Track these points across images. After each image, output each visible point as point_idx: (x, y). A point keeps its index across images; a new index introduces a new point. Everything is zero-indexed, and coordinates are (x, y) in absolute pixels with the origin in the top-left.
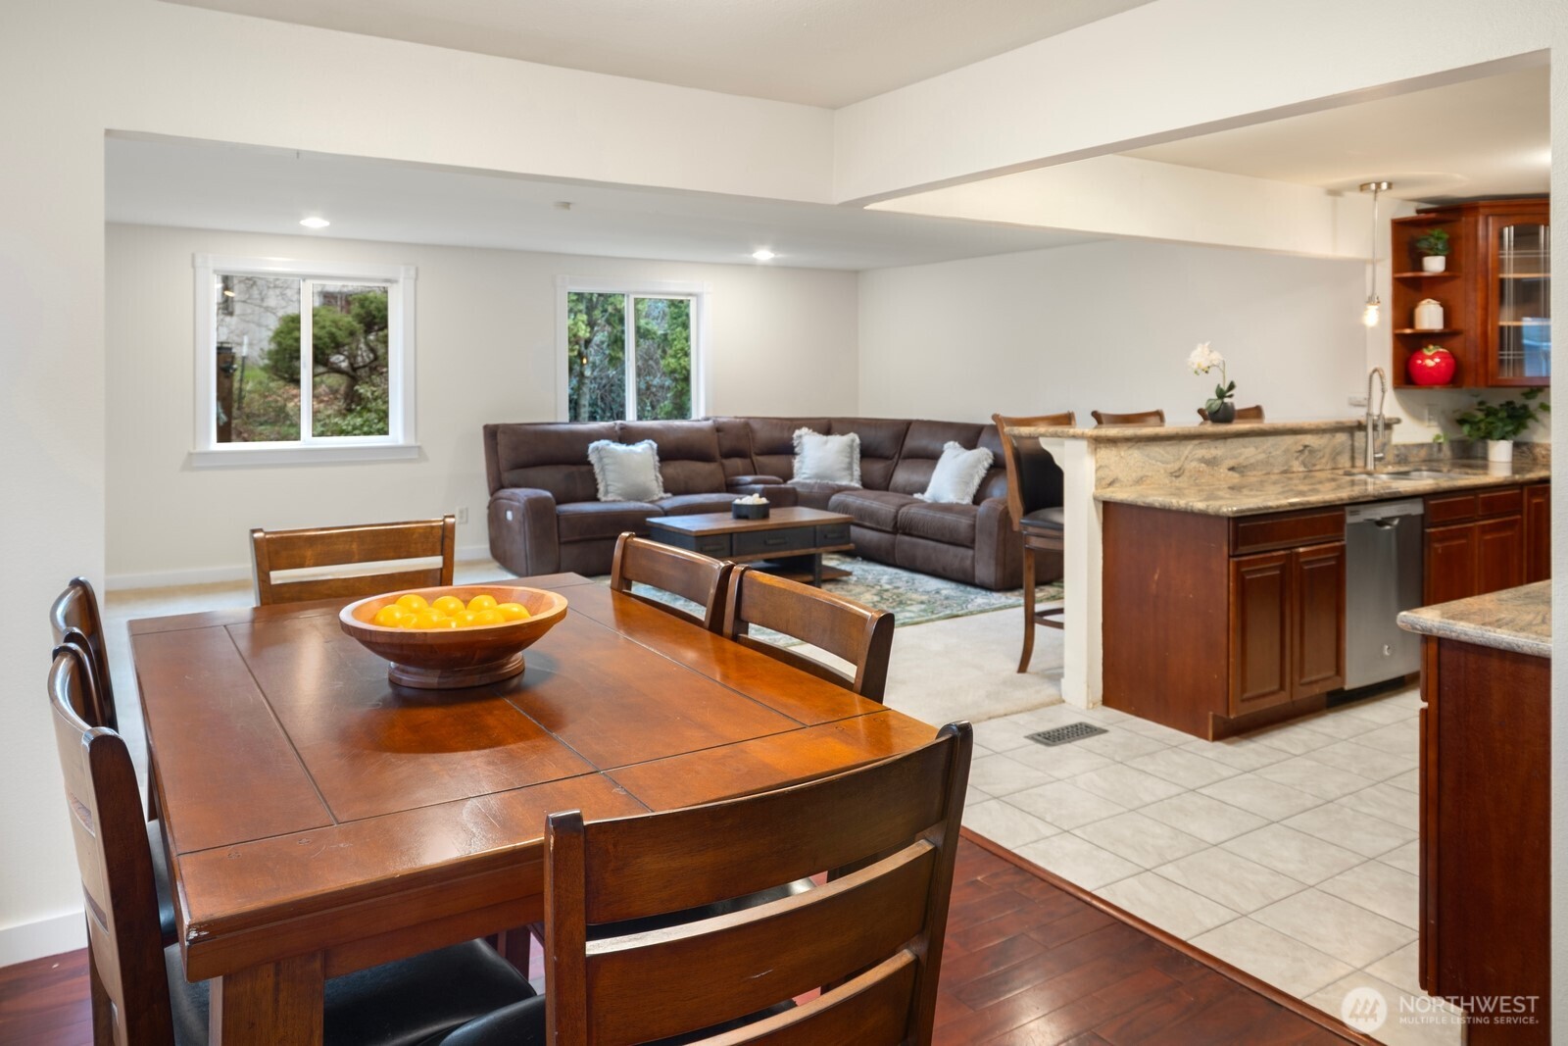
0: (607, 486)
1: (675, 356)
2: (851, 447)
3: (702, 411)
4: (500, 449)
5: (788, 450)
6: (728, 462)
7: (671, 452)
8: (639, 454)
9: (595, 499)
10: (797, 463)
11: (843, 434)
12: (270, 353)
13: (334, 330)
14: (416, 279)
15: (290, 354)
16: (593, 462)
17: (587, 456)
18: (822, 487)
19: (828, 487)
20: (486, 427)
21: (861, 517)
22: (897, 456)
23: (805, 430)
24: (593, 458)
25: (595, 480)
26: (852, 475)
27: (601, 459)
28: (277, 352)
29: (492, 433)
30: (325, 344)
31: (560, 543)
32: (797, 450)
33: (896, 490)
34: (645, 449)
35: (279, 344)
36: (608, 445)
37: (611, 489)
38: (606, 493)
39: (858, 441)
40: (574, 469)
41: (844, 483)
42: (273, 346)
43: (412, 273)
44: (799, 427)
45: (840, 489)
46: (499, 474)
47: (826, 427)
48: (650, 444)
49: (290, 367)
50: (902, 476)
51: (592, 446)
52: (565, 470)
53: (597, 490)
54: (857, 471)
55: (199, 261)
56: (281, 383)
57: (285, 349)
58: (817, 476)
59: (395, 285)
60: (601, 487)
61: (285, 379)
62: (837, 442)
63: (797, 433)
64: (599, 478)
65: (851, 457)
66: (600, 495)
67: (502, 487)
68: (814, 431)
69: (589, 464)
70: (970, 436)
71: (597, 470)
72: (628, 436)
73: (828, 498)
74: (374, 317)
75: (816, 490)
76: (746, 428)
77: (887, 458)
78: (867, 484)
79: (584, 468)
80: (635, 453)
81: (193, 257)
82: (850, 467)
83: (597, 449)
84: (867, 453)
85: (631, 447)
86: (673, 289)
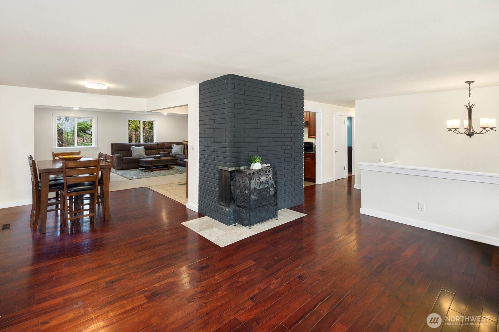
0: (134, 154)
2: (182, 147)
3: (156, 141)
4: (114, 148)
5: (171, 148)
6: (159, 150)
7: (147, 148)
9: (132, 156)
10: (172, 150)
13: (87, 126)
14: (98, 118)
18: (175, 154)
19: (176, 154)
21: (180, 159)
23: (174, 144)
24: (131, 149)
27: (133, 149)
29: (112, 145)
30: (85, 129)
31: (123, 164)
34: (142, 148)
36: (135, 147)
38: (134, 155)
40: (128, 151)
41: (180, 153)
43: (97, 117)
44: (173, 144)
45: (178, 154)
46: (113, 152)
48: (144, 147)
52: (126, 151)
55: (54, 114)
58: (175, 152)
59: (93, 119)
60: (133, 154)
62: (180, 146)
63: (173, 145)
64: (133, 153)
65: (182, 149)
66: (133, 156)
67: (113, 154)
68: (176, 145)
71: (132, 151)
72: (139, 145)
73: (176, 156)
75: (174, 155)
76: (163, 144)
78: (184, 154)
79: (130, 151)
80: (140, 148)
81: (53, 114)
82: (181, 151)
83: (132, 147)
86: (151, 119)
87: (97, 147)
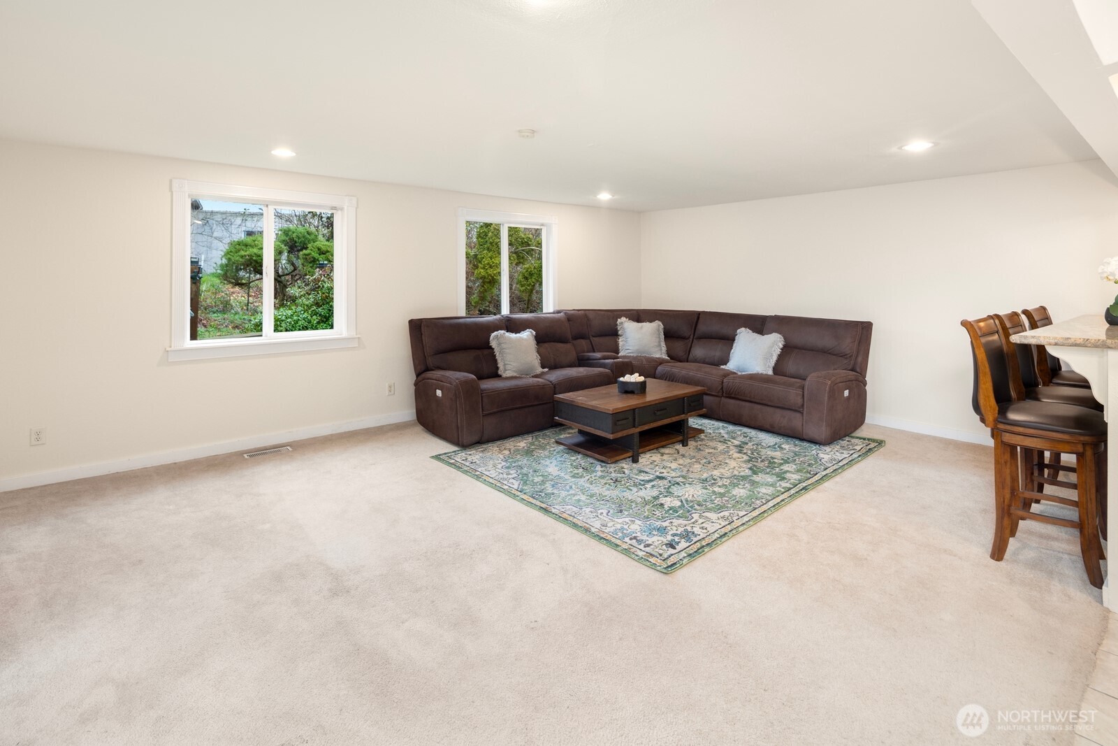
0: (505, 365)
1: (484, 268)
2: (658, 331)
4: (423, 339)
5: (614, 333)
6: (579, 344)
8: (526, 340)
9: (498, 376)
10: (621, 341)
11: (651, 321)
12: (222, 266)
14: (356, 206)
15: (237, 267)
16: (493, 347)
17: (489, 343)
20: (411, 322)
22: (692, 337)
23: (623, 319)
24: (493, 344)
25: (496, 360)
26: (661, 350)
27: (499, 344)
28: (227, 265)
29: (415, 326)
31: (484, 415)
32: (619, 332)
33: (695, 361)
34: (527, 335)
35: (229, 260)
36: (504, 334)
37: (508, 367)
38: (506, 370)
39: (662, 326)
40: (478, 352)
41: (659, 356)
42: (224, 261)
43: (354, 203)
44: (620, 317)
45: (659, 362)
46: (424, 360)
47: (639, 316)
48: (531, 332)
49: (236, 275)
50: (699, 351)
51: (493, 335)
52: (473, 354)
53: (498, 368)
54: (664, 349)
56: (230, 286)
57: (234, 263)
59: (340, 212)
60: (500, 365)
61: (232, 283)
62: (648, 327)
63: (619, 321)
64: (499, 358)
65: (659, 338)
66: (501, 372)
67: (427, 369)
68: (629, 319)
69: (491, 348)
70: (759, 324)
71: (498, 354)
72: (512, 326)
74: (296, 242)
76: (583, 317)
77: (684, 338)
78: (673, 357)
79: (486, 352)
80: (522, 339)
82: (659, 345)
83: (496, 337)
84: (669, 335)
85: (518, 335)
87: (353, 334)
